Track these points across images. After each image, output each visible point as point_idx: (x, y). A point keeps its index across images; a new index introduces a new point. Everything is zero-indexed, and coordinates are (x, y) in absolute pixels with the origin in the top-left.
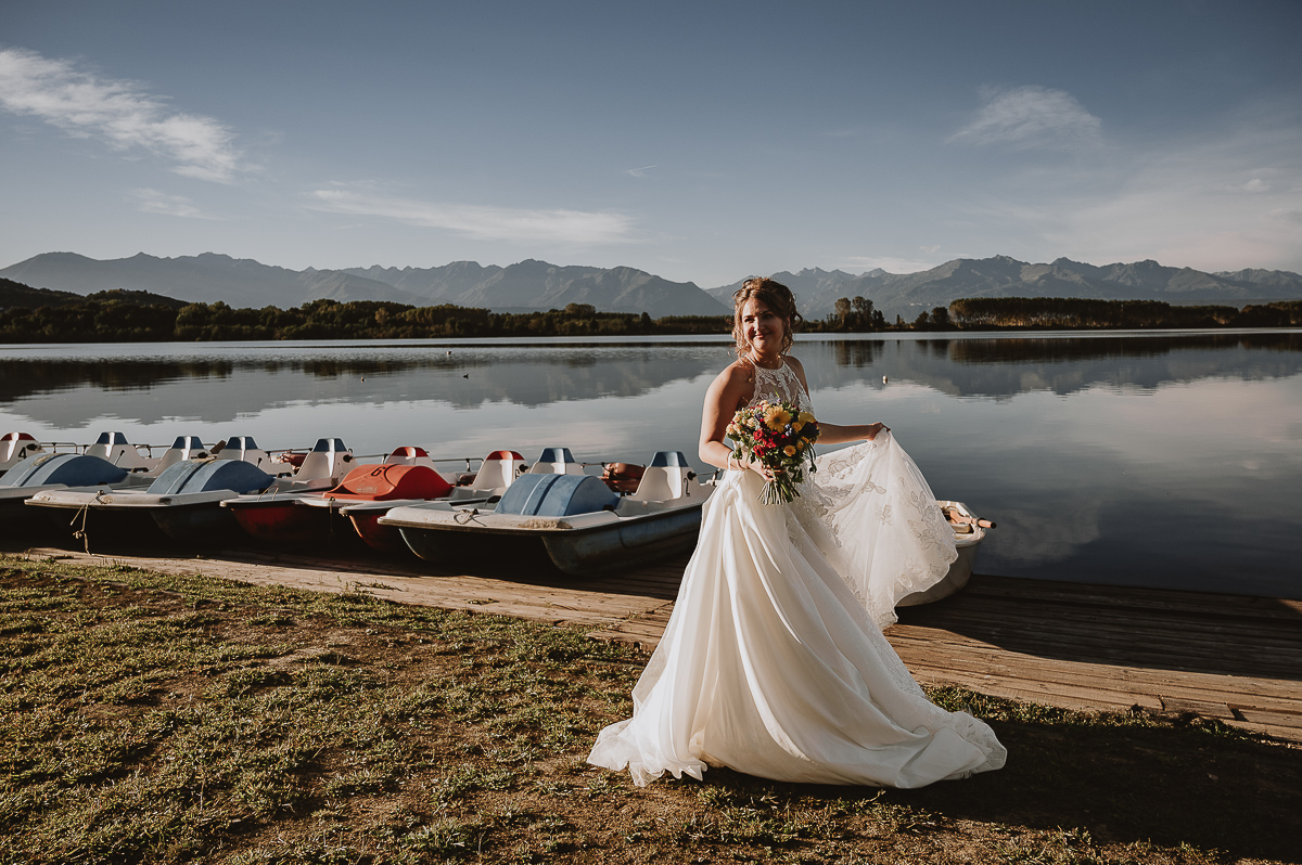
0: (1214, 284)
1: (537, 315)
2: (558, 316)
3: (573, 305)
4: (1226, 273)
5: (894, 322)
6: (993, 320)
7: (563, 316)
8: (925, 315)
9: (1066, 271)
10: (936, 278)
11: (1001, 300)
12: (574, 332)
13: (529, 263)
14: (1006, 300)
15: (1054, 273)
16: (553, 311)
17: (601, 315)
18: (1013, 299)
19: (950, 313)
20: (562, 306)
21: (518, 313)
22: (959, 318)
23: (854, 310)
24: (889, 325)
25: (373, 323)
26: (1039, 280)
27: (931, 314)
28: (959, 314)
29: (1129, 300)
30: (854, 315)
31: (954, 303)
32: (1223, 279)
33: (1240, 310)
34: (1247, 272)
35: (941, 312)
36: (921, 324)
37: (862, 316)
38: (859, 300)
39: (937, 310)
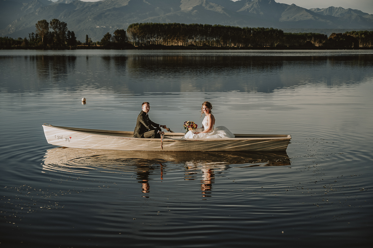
0: (310, 17)
4: (318, 9)
5: (83, 41)
6: (160, 41)
8: (108, 36)
9: (211, 4)
10: (116, 6)
11: (166, 25)
14: (170, 25)
15: (204, 5)
18: (175, 25)
19: (129, 35)
22: (135, 39)
23: (51, 30)
24: (79, 43)
26: (193, 10)
27: (113, 35)
28: (134, 35)
29: (257, 27)
30: (52, 34)
31: (131, 26)
32: (316, 13)
33: (328, 37)
34: (331, 9)
35: (121, 33)
36: (106, 44)
37: (58, 35)
38: (56, 22)
39: (118, 32)
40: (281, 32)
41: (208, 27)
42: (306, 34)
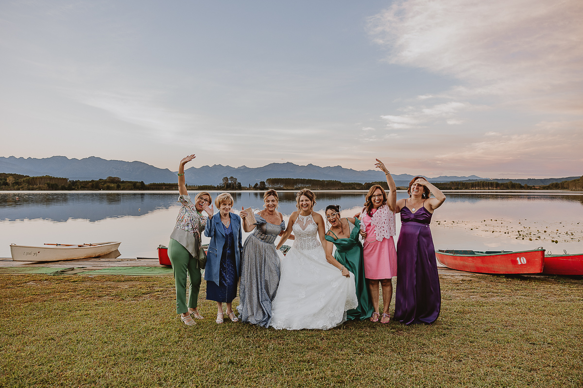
1: (93, 181)
2: (103, 182)
3: (110, 177)
5: (245, 186)
6: (282, 186)
7: (105, 182)
8: (257, 184)
10: (266, 170)
11: (284, 179)
12: (108, 188)
13: (92, 158)
14: (287, 179)
16: (101, 180)
17: (123, 182)
18: (289, 179)
19: (266, 183)
20: (105, 178)
21: (83, 180)
22: (269, 185)
23: (230, 182)
24: (243, 188)
25: (6, 184)
27: (259, 184)
28: (269, 183)
29: (328, 180)
30: (230, 184)
31: (267, 180)
33: (363, 184)
35: (263, 183)
36: (255, 188)
37: (233, 184)
38: (232, 177)
39: (261, 183)
40: (340, 182)
41: (304, 180)
42: (352, 183)
